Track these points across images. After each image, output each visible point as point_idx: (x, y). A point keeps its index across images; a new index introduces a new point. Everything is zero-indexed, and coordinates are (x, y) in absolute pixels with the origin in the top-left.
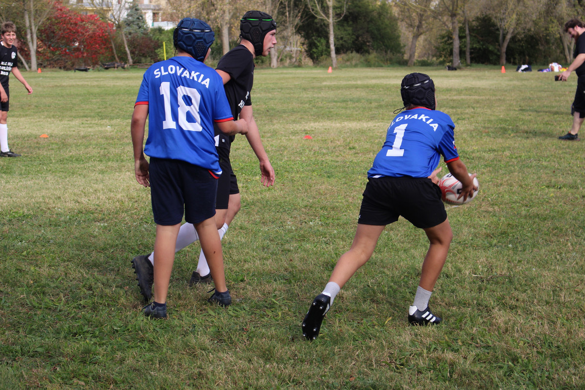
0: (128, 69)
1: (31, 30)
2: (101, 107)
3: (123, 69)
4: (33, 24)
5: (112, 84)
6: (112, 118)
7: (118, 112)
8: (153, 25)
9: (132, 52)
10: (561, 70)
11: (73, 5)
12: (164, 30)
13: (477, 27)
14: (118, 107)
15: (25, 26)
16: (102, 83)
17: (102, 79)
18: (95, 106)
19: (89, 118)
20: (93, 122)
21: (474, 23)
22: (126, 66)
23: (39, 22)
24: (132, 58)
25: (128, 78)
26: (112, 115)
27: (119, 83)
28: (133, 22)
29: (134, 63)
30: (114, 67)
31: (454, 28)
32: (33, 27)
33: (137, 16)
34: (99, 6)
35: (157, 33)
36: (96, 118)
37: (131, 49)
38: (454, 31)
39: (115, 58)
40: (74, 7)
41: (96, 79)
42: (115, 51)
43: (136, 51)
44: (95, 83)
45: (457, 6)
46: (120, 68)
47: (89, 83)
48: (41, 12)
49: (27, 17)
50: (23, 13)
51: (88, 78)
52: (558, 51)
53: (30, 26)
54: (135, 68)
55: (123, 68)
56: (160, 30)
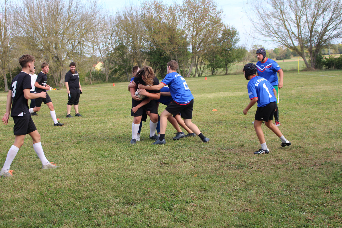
10: (53, 90)
13: (16, 73)
21: (14, 72)
31: (4, 74)
38: (4, 75)
45: (5, 64)
52: (52, 81)
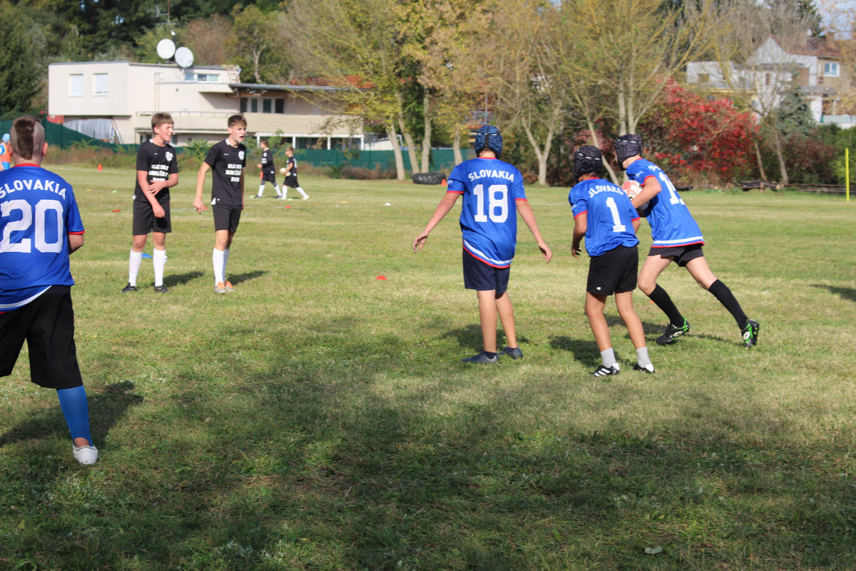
0: (781, 191)
1: (627, 124)
2: (746, 254)
3: (773, 192)
4: (630, 113)
5: (759, 217)
6: (767, 276)
7: (776, 265)
8: (822, 121)
9: (788, 165)
11: (691, 84)
12: (839, 129)
14: (776, 258)
15: (618, 116)
16: (741, 214)
17: (740, 207)
18: (736, 253)
19: (729, 274)
20: (736, 280)
22: (778, 187)
23: (642, 110)
24: (788, 173)
25: (784, 208)
26: (767, 269)
27: (771, 215)
28: (791, 115)
29: (791, 182)
30: (759, 188)
32: (631, 119)
33: (798, 106)
34: (739, 86)
35: (829, 134)
36: (741, 274)
37: (787, 158)
39: (759, 173)
40: (693, 87)
41: (732, 207)
42: (760, 163)
43: (795, 162)
44: (731, 214)
46: (768, 190)
47: (720, 213)
48: (645, 96)
49: (621, 102)
50: (616, 96)
51: (716, 205)
53: (627, 116)
54: (793, 190)
55: (774, 189)
56: (834, 129)
